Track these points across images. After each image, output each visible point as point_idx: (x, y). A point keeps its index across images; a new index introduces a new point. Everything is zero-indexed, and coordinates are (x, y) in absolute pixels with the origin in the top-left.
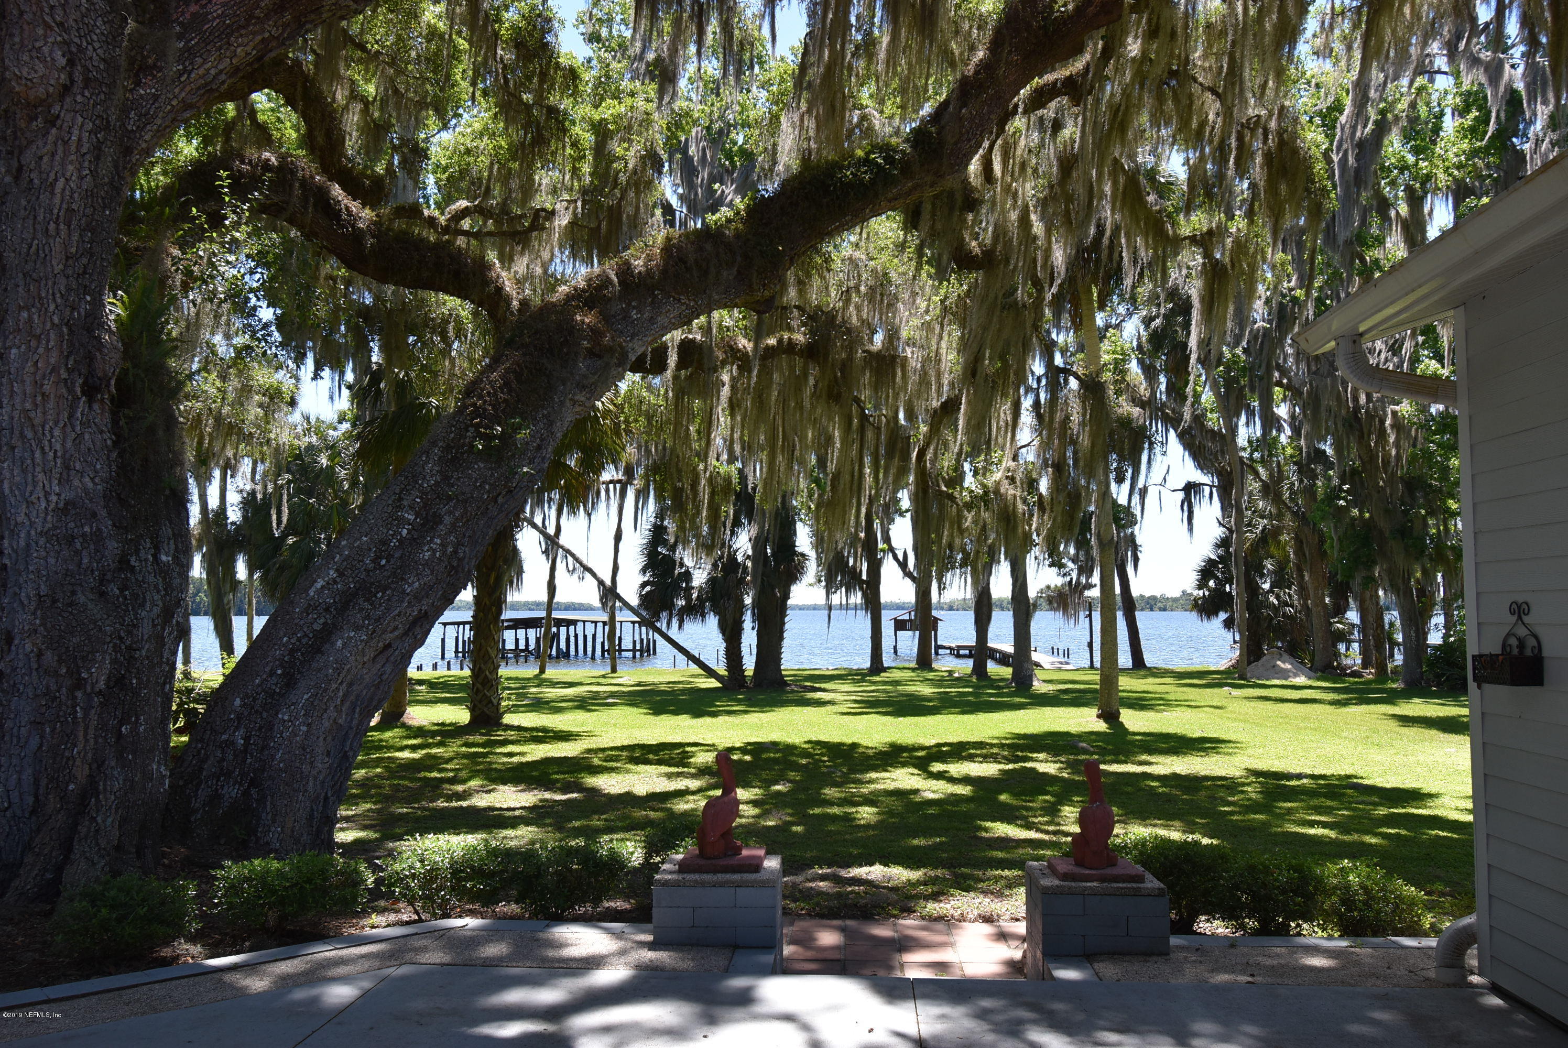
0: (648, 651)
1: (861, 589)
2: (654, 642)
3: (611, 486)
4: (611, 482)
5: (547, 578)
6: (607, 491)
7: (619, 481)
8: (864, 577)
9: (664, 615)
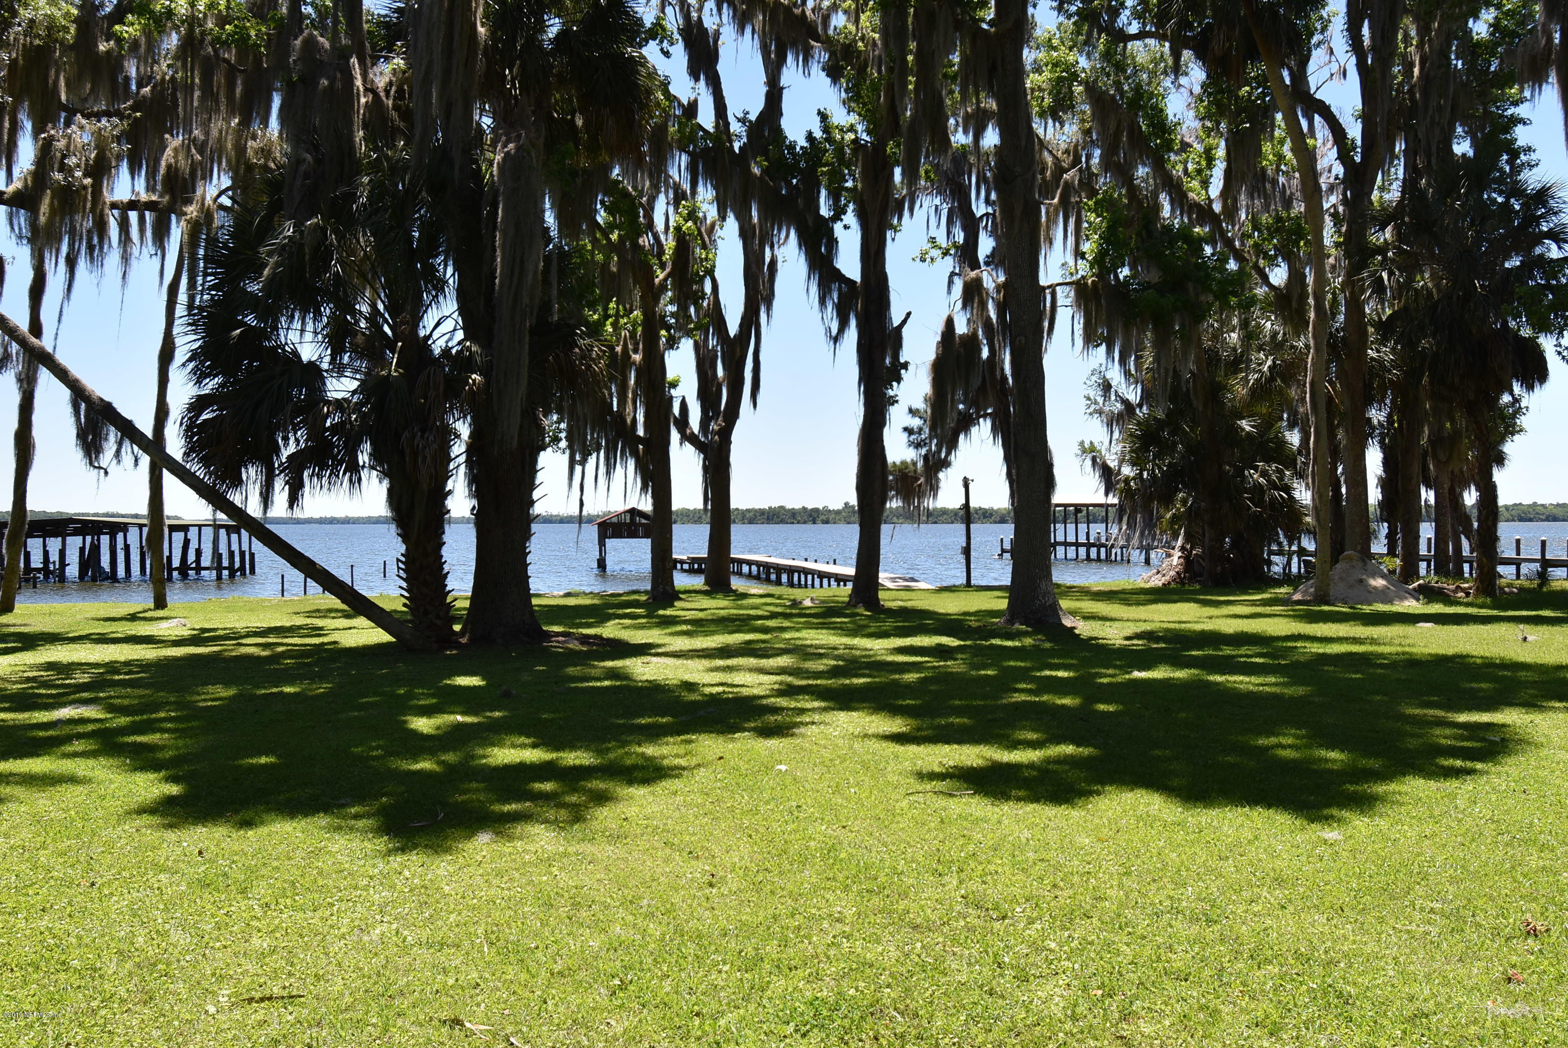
0: (242, 568)
1: (635, 454)
2: (252, 556)
3: (133, 216)
4: (133, 205)
5: (15, 425)
6: (124, 225)
7: (151, 206)
8: (641, 432)
9: (252, 474)
